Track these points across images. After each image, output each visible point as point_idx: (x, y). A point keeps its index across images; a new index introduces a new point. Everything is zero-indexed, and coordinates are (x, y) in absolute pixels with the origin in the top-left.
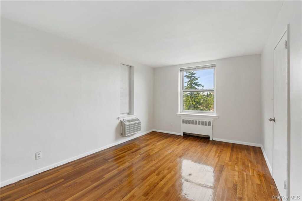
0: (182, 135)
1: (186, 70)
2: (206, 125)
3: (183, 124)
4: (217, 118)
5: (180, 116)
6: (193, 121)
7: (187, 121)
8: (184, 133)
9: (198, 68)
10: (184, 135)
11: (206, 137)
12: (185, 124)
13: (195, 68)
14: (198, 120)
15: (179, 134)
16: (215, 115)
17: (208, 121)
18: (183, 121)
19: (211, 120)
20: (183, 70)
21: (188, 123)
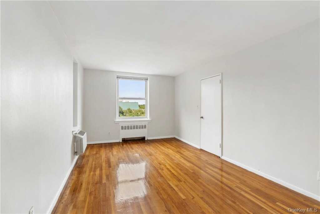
0: (121, 141)
1: (122, 78)
2: (142, 128)
3: (123, 130)
4: (150, 121)
5: (119, 123)
6: (131, 126)
7: (125, 127)
8: (122, 139)
9: (134, 79)
10: (122, 141)
11: (140, 138)
12: (124, 130)
13: (131, 78)
14: (135, 125)
15: (118, 141)
16: (149, 119)
17: (144, 125)
18: (122, 128)
19: (146, 123)
20: (120, 78)
21: (127, 128)
